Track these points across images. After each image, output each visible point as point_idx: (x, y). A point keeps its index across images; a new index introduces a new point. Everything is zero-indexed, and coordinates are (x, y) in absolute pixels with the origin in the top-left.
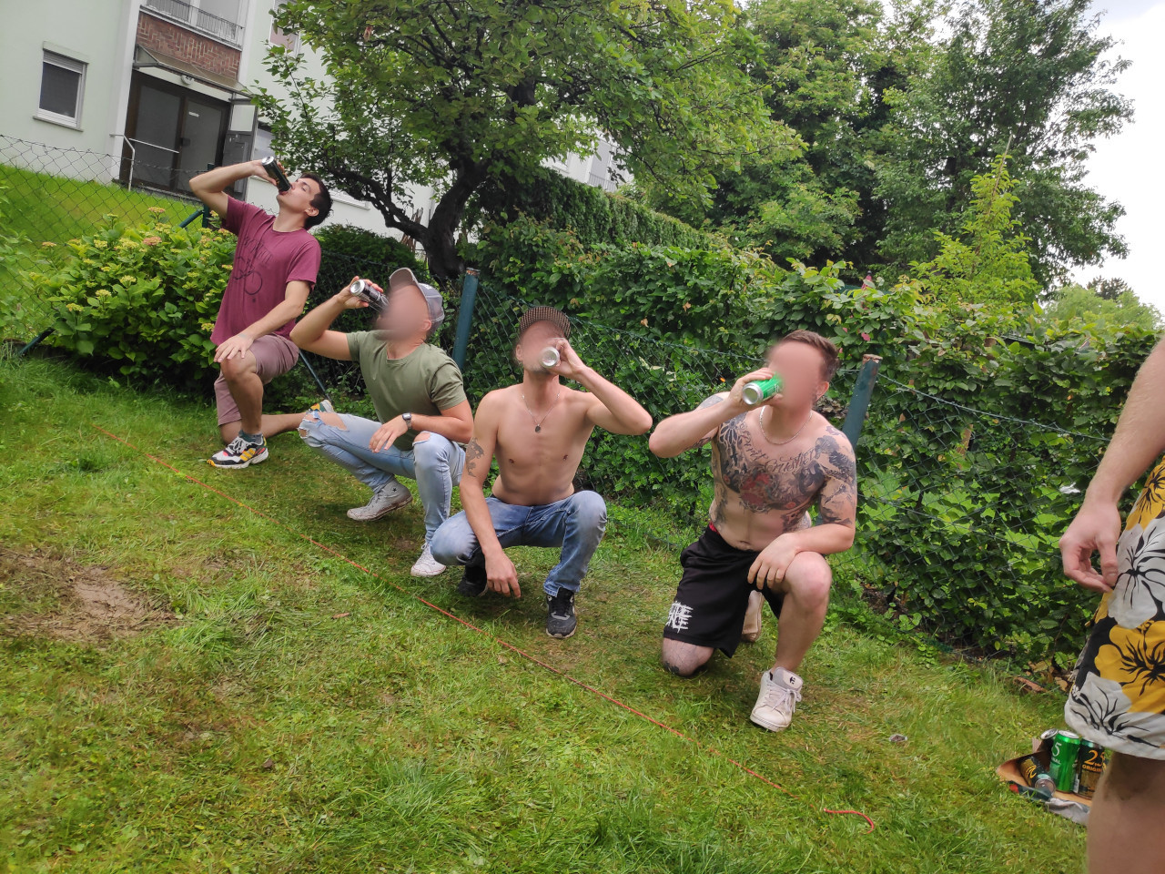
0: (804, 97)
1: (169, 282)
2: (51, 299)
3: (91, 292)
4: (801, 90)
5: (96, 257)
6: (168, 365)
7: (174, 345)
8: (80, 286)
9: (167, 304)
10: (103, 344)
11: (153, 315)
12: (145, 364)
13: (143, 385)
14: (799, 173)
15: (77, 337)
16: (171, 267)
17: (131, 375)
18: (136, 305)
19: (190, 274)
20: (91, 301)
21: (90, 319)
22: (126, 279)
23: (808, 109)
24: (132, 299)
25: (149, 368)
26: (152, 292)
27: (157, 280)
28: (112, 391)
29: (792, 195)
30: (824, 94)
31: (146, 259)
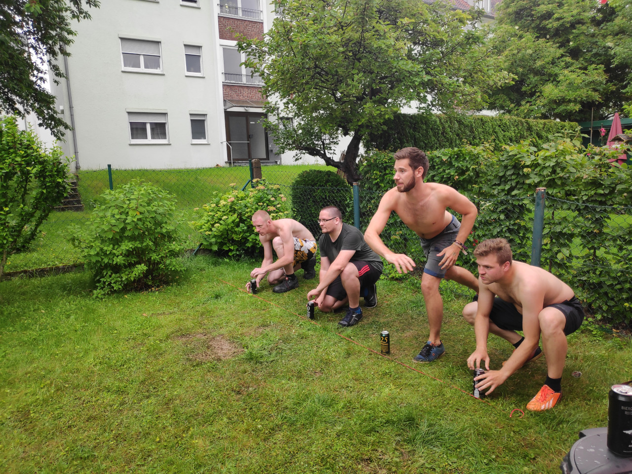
0: (558, 19)
1: (240, 215)
2: (200, 231)
3: (213, 225)
4: (556, 16)
5: (213, 210)
6: (246, 248)
7: (246, 240)
8: (209, 224)
9: (241, 224)
10: (221, 244)
11: (236, 229)
12: (237, 250)
13: (238, 258)
14: (563, 63)
15: (211, 244)
16: (240, 209)
17: (233, 255)
18: (229, 227)
19: (247, 210)
20: (213, 229)
21: (215, 236)
22: (225, 217)
23: (562, 25)
24: (228, 225)
25: (239, 251)
26: (235, 220)
27: (236, 215)
28: (227, 263)
29: (561, 78)
30: (571, 14)
31: (231, 207)
